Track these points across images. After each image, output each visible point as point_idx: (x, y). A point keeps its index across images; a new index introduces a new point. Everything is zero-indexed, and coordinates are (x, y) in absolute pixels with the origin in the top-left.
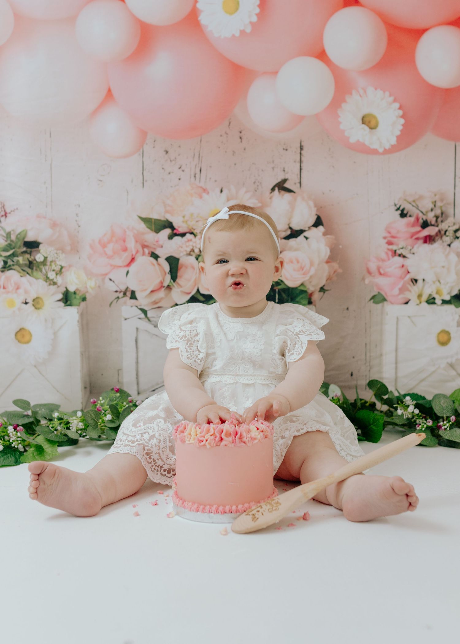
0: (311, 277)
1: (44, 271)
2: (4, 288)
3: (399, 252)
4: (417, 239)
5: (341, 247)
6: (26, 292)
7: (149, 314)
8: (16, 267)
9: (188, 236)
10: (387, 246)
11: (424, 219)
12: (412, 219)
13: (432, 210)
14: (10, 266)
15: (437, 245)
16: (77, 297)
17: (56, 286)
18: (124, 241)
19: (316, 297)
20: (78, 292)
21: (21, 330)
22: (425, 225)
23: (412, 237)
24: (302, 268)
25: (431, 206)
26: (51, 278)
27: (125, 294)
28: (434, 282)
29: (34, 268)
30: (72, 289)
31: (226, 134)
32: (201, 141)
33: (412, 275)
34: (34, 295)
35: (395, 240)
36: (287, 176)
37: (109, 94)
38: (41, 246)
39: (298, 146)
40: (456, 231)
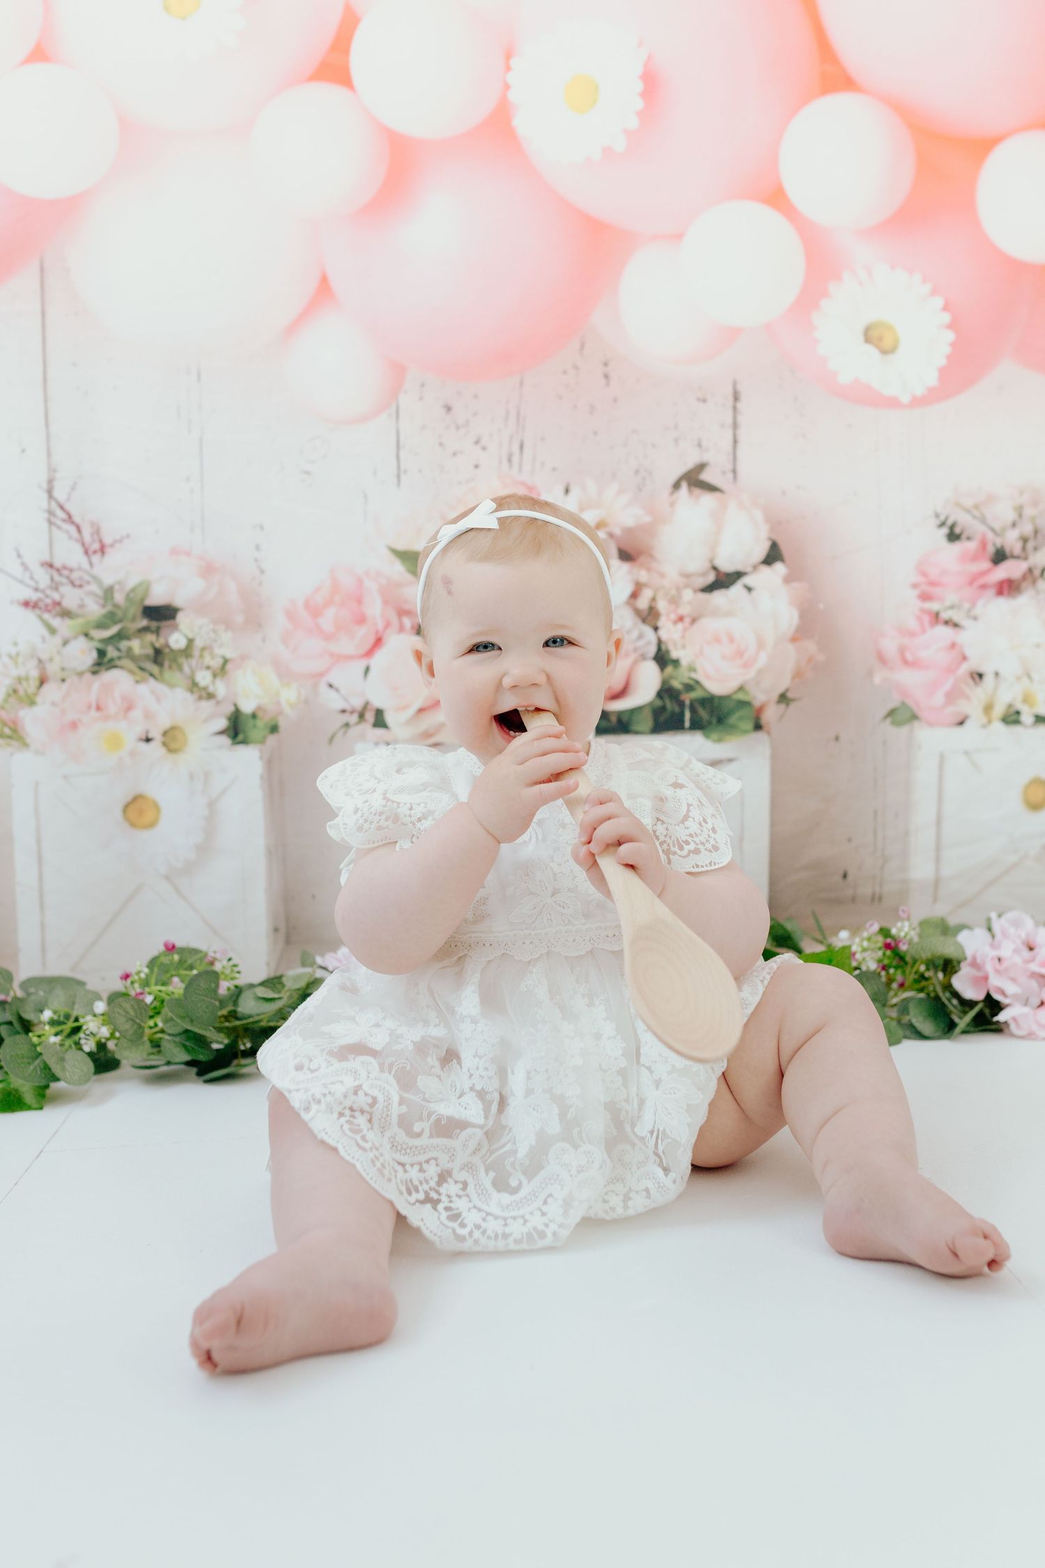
0: (760, 672)
1: (186, 669)
2: (98, 708)
3: (945, 615)
4: (984, 587)
5: (821, 606)
6: (148, 716)
8: (126, 662)
10: (919, 604)
11: (999, 545)
12: (972, 546)
13: (1014, 525)
14: (111, 660)
15: (1024, 600)
16: (260, 723)
17: (212, 702)
18: (359, 601)
19: (769, 716)
20: (260, 714)
21: (136, 799)
22: (1000, 557)
23: (971, 583)
24: (740, 654)
25: (1011, 516)
26: (202, 684)
27: (362, 716)
28: (1018, 679)
29: (166, 663)
30: (247, 707)
31: (576, 368)
32: (521, 384)
33: (973, 664)
34: (164, 722)
35: (937, 591)
36: (706, 457)
37: (324, 290)
38: (180, 617)
39: (729, 391)
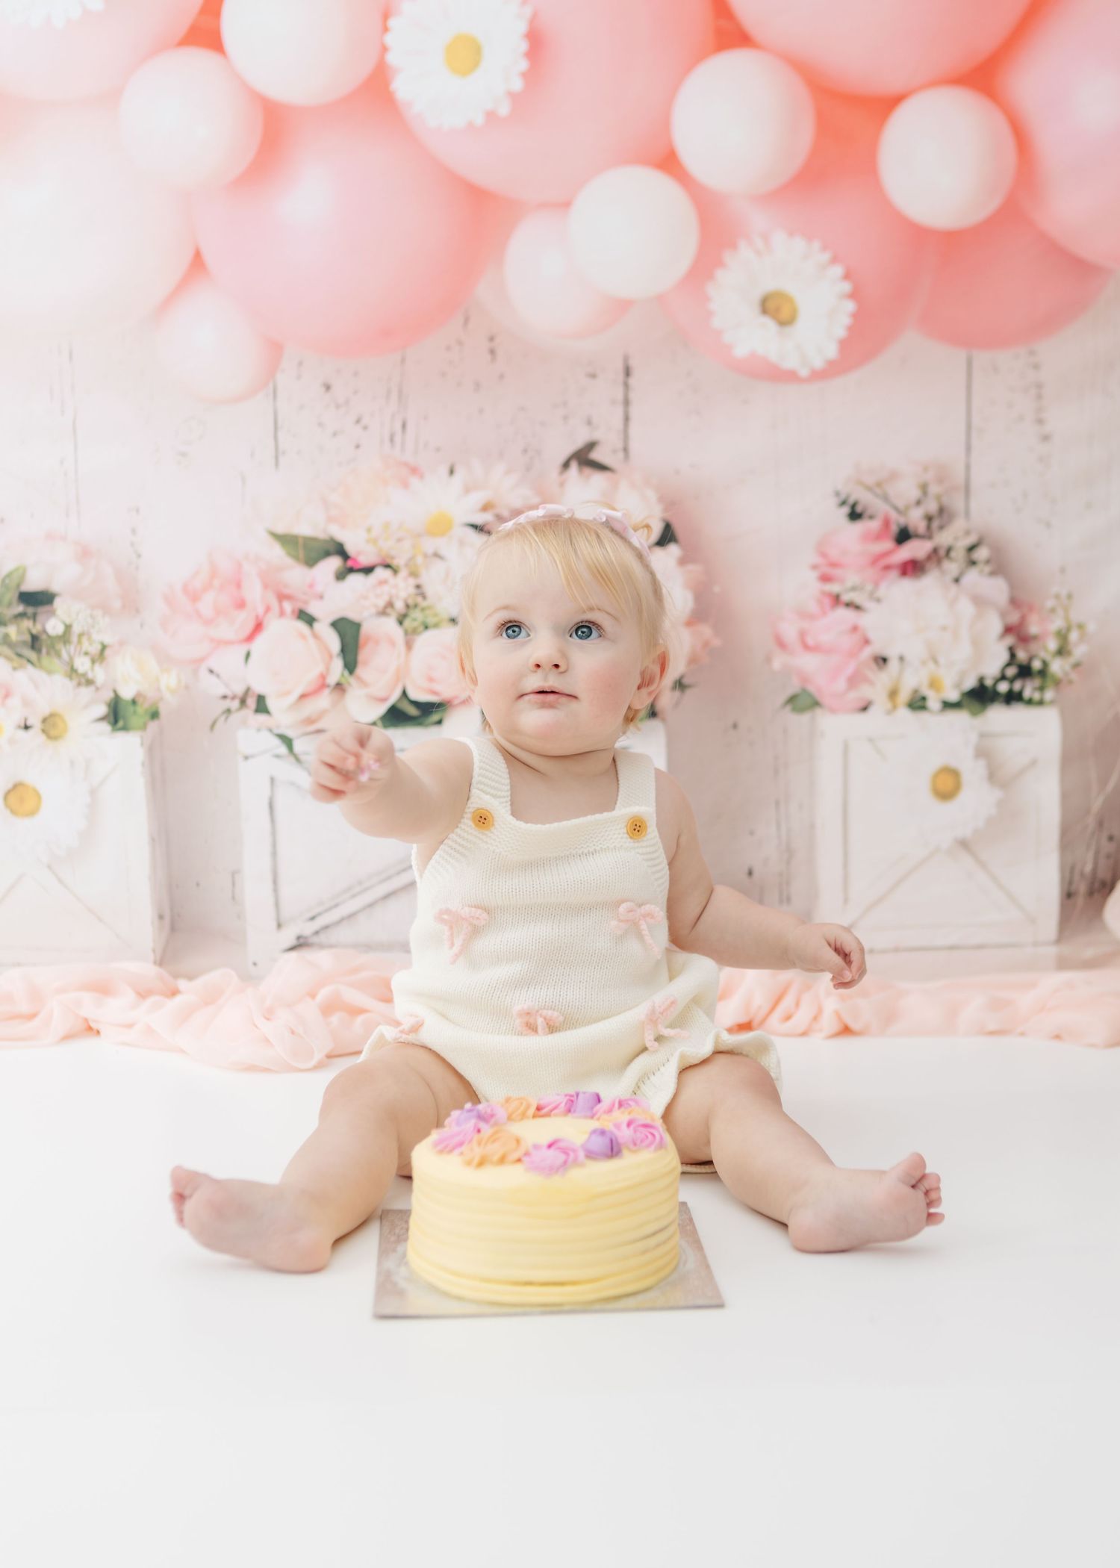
1: (64, 655)
3: (846, 597)
4: (887, 568)
5: (715, 589)
6: (26, 703)
7: (298, 746)
8: (3, 649)
9: (380, 573)
10: (818, 586)
11: (901, 524)
12: (874, 525)
13: (918, 503)
15: (930, 582)
16: (140, 709)
17: (92, 688)
18: (239, 585)
19: (667, 700)
20: (140, 701)
21: (17, 786)
22: (904, 536)
23: (872, 564)
25: (915, 493)
26: (81, 669)
27: (243, 702)
28: (924, 663)
29: (44, 650)
30: (127, 693)
31: (460, 343)
32: (403, 360)
33: (877, 648)
34: (46, 711)
35: (836, 572)
36: (596, 435)
37: (198, 263)
38: (57, 602)
39: (618, 366)
40: (971, 549)
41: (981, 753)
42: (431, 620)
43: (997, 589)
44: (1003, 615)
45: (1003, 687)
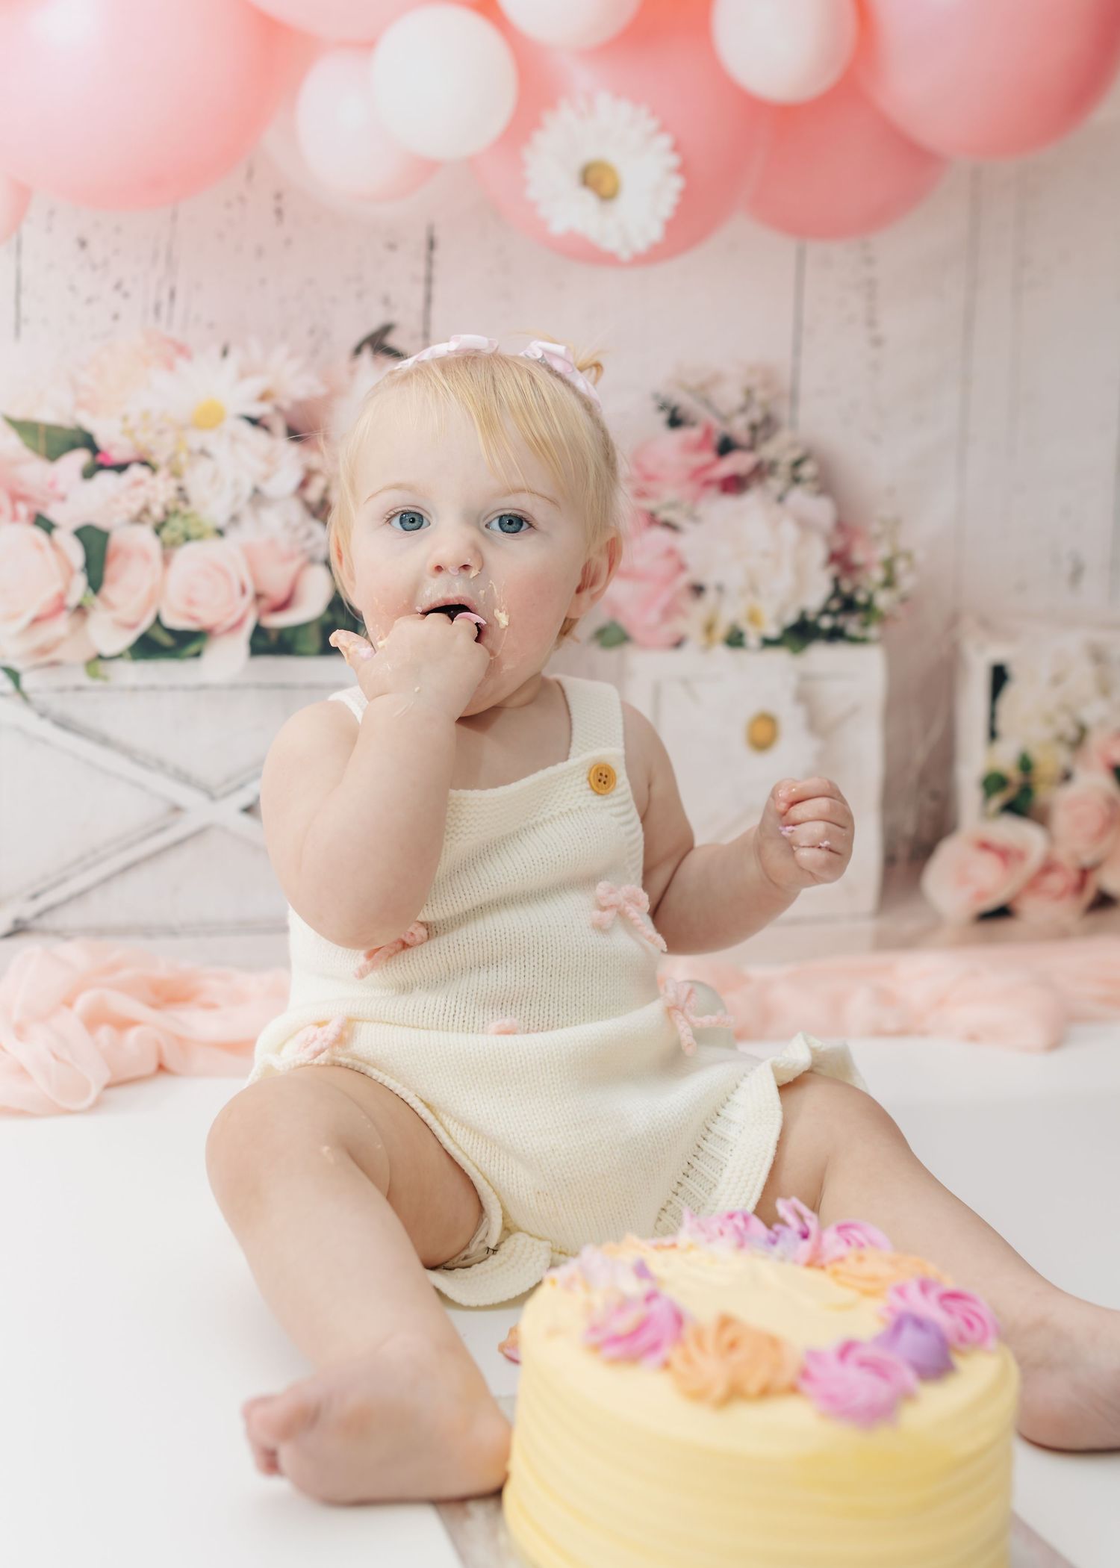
3: (665, 515)
4: (708, 483)
7: (28, 682)
9: (136, 472)
11: (724, 433)
12: (694, 434)
13: (743, 410)
15: (752, 501)
22: (726, 447)
23: (693, 478)
25: (739, 399)
28: (743, 593)
31: (242, 199)
32: (174, 217)
33: (693, 575)
35: (652, 486)
36: (394, 317)
39: (422, 237)
40: (797, 464)
41: (804, 697)
42: (193, 531)
43: (822, 510)
44: (828, 539)
45: (826, 623)
